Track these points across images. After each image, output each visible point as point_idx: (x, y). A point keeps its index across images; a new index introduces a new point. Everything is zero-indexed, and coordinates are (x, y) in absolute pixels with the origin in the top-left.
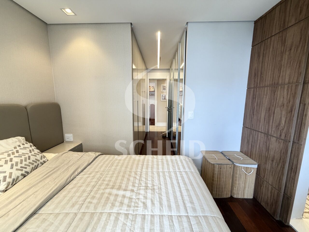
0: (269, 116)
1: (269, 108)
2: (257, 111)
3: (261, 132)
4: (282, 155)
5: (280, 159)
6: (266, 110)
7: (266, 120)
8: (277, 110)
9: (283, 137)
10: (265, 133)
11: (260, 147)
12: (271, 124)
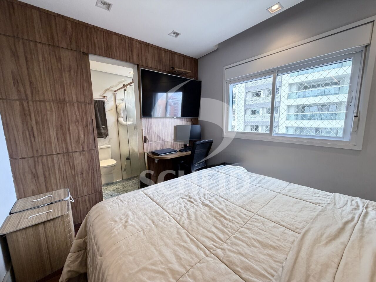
0: (64, 135)
1: (61, 126)
2: (39, 131)
3: (57, 154)
4: (89, 163)
5: (89, 168)
6: (57, 129)
7: (59, 138)
8: (72, 127)
9: (86, 148)
10: (63, 153)
12: (68, 142)
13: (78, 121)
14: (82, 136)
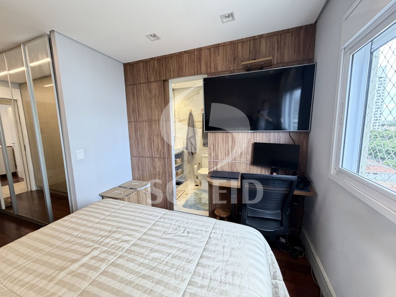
0: (151, 144)
1: (150, 138)
2: (140, 141)
3: (147, 157)
4: (163, 168)
5: (163, 171)
6: (148, 140)
7: (149, 147)
8: (155, 138)
9: (162, 157)
10: (150, 157)
11: (149, 169)
12: (153, 149)
13: (158, 135)
14: (160, 146)
